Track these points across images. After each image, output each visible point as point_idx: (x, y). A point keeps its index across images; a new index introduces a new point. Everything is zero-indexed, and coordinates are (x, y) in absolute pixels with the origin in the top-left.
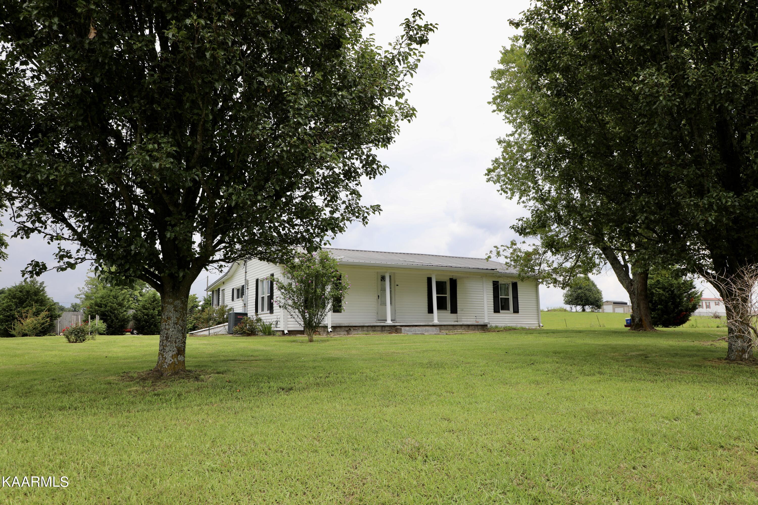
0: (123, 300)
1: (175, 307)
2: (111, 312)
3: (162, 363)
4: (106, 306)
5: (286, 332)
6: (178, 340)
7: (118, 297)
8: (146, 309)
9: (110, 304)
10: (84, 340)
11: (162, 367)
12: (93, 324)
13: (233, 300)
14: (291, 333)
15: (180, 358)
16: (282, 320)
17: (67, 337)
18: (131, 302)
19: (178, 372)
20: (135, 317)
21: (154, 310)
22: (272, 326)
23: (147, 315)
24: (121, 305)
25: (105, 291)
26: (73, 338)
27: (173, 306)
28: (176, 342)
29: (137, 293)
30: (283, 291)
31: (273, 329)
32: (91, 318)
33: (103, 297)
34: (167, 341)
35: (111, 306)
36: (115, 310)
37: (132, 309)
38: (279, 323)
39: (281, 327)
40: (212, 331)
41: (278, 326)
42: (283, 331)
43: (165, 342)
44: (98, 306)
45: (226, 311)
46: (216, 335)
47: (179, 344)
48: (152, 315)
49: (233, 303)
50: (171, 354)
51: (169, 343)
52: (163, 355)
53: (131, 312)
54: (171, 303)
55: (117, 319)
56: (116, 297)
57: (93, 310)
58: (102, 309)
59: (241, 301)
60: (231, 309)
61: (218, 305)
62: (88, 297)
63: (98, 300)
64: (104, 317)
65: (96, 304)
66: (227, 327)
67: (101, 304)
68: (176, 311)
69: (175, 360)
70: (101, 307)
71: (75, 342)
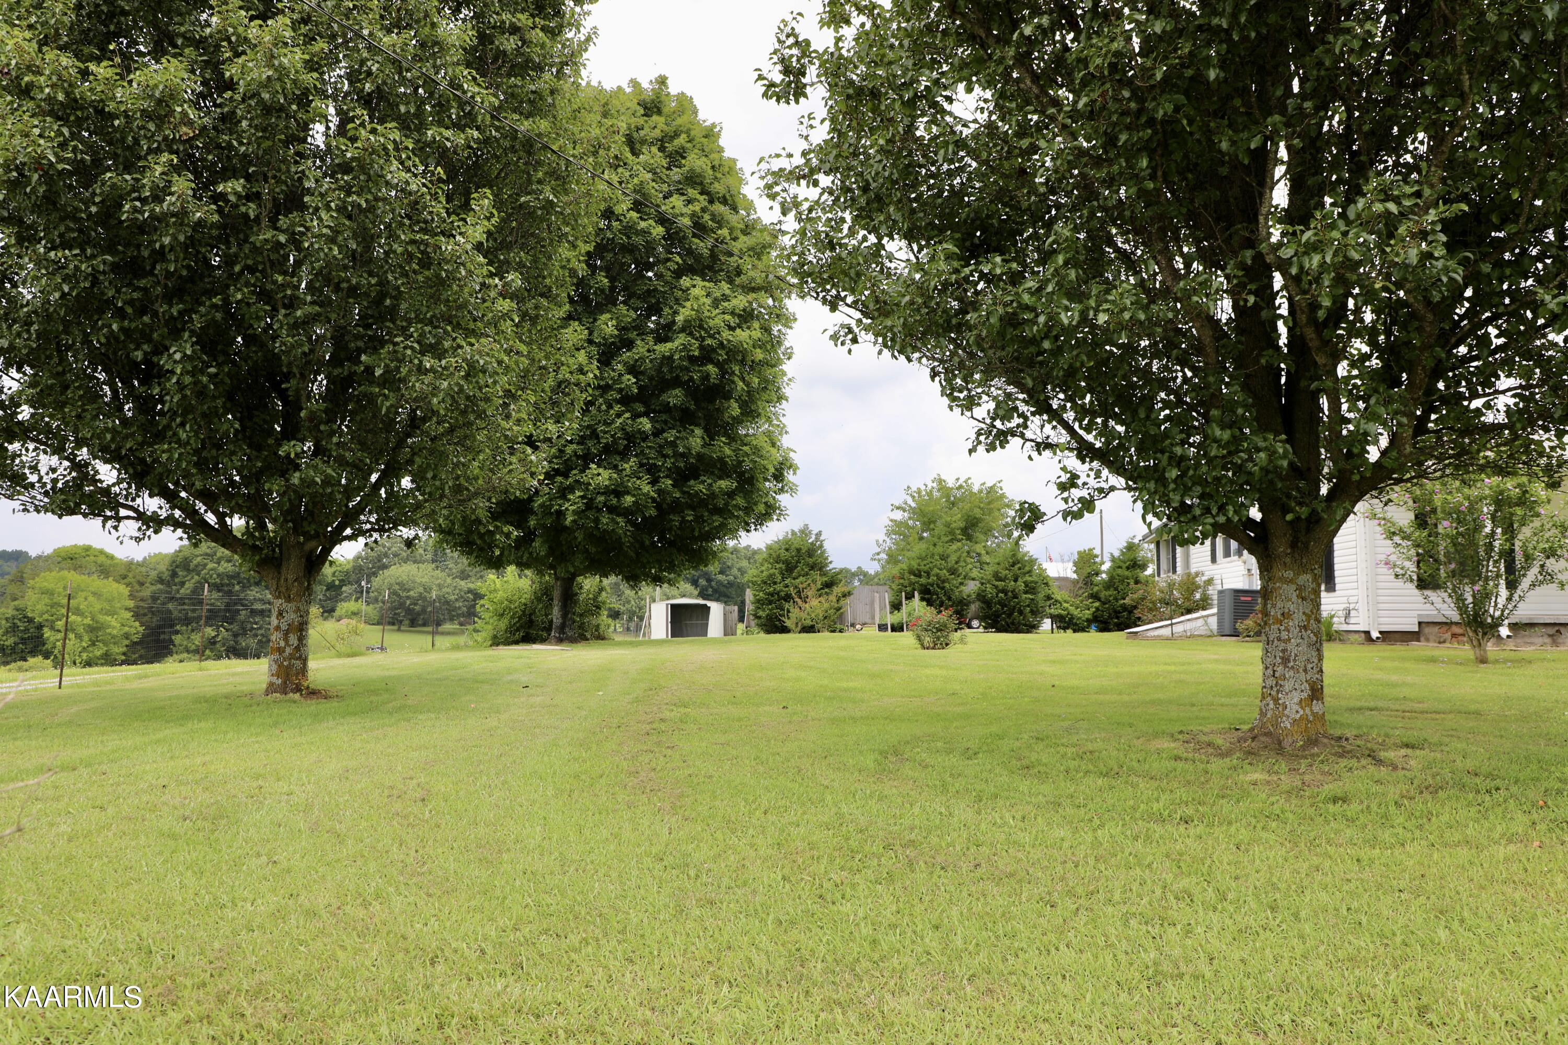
0: (957, 563)
1: (1300, 589)
2: (938, 586)
3: (1277, 717)
4: (928, 574)
5: (1375, 634)
6: (1309, 666)
7: (948, 556)
8: (1001, 580)
9: (936, 571)
10: (947, 645)
11: (1276, 725)
12: (909, 608)
13: (1214, 559)
14: (1387, 636)
15: (1317, 707)
16: (1362, 606)
17: (919, 638)
18: (970, 566)
19: (1316, 740)
20: (981, 597)
21: (1016, 580)
22: (1335, 620)
23: (1004, 591)
24: (953, 572)
25: (923, 546)
26: (927, 640)
27: (1294, 587)
28: (1305, 671)
29: (979, 548)
30: (1397, 539)
31: (1336, 627)
32: (907, 598)
33: (922, 559)
34: (1286, 666)
35: (937, 575)
36: (944, 582)
37: (973, 579)
38: (1353, 613)
39: (1360, 622)
40: (1178, 629)
41: (1352, 620)
42: (1367, 633)
43: (1280, 669)
44: (915, 575)
45: (1198, 587)
46: (1190, 637)
47: (1313, 675)
48: (1013, 591)
49: (1215, 566)
50: (1296, 697)
51: (1291, 673)
52: (1276, 700)
53: (971, 588)
54: (1291, 581)
55: (949, 599)
56: (944, 557)
57: (906, 583)
58: (923, 580)
59: (1240, 563)
60: (1210, 582)
61: (1174, 571)
62: (892, 558)
63: (914, 564)
64: (928, 597)
65: (911, 572)
66: (1215, 619)
67: (919, 571)
68: (1303, 599)
69: (1308, 710)
70: (920, 576)
71: (933, 648)
